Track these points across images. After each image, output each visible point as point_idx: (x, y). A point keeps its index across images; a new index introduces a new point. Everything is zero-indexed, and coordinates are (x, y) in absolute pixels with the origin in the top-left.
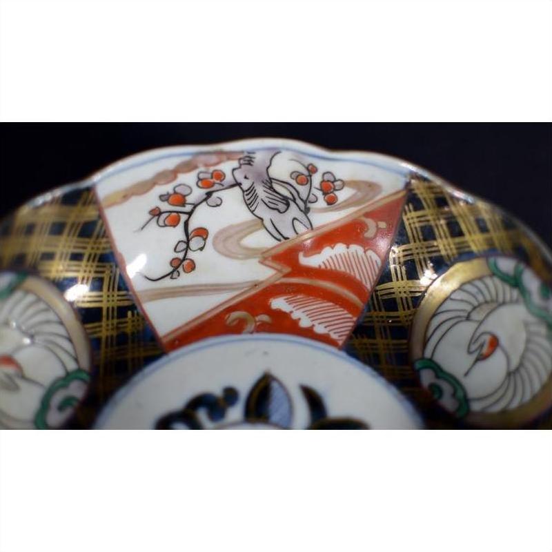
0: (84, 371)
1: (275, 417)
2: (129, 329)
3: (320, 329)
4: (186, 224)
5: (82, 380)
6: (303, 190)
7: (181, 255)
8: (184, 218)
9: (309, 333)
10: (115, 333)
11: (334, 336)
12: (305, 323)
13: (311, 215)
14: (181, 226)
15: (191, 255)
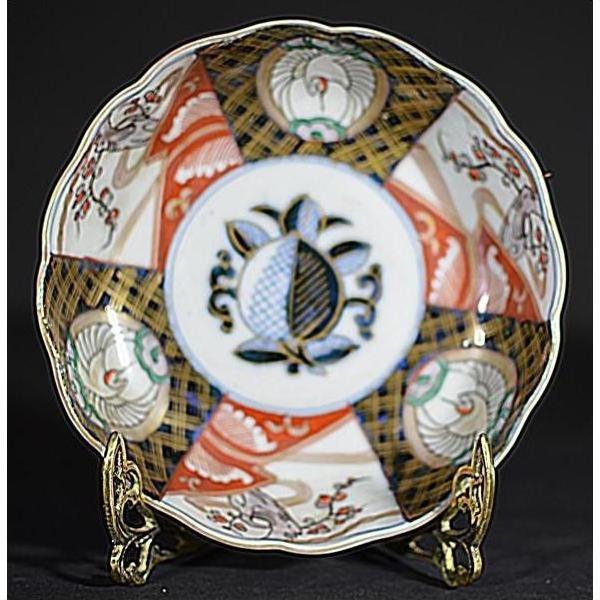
0: (141, 330)
1: (258, 242)
2: (130, 283)
3: (221, 167)
4: (94, 199)
5: (145, 335)
6: (138, 112)
7: (106, 215)
8: (90, 199)
9: (217, 175)
10: (128, 292)
11: (232, 162)
12: (210, 173)
13: (152, 116)
14: (93, 203)
15: (110, 208)
